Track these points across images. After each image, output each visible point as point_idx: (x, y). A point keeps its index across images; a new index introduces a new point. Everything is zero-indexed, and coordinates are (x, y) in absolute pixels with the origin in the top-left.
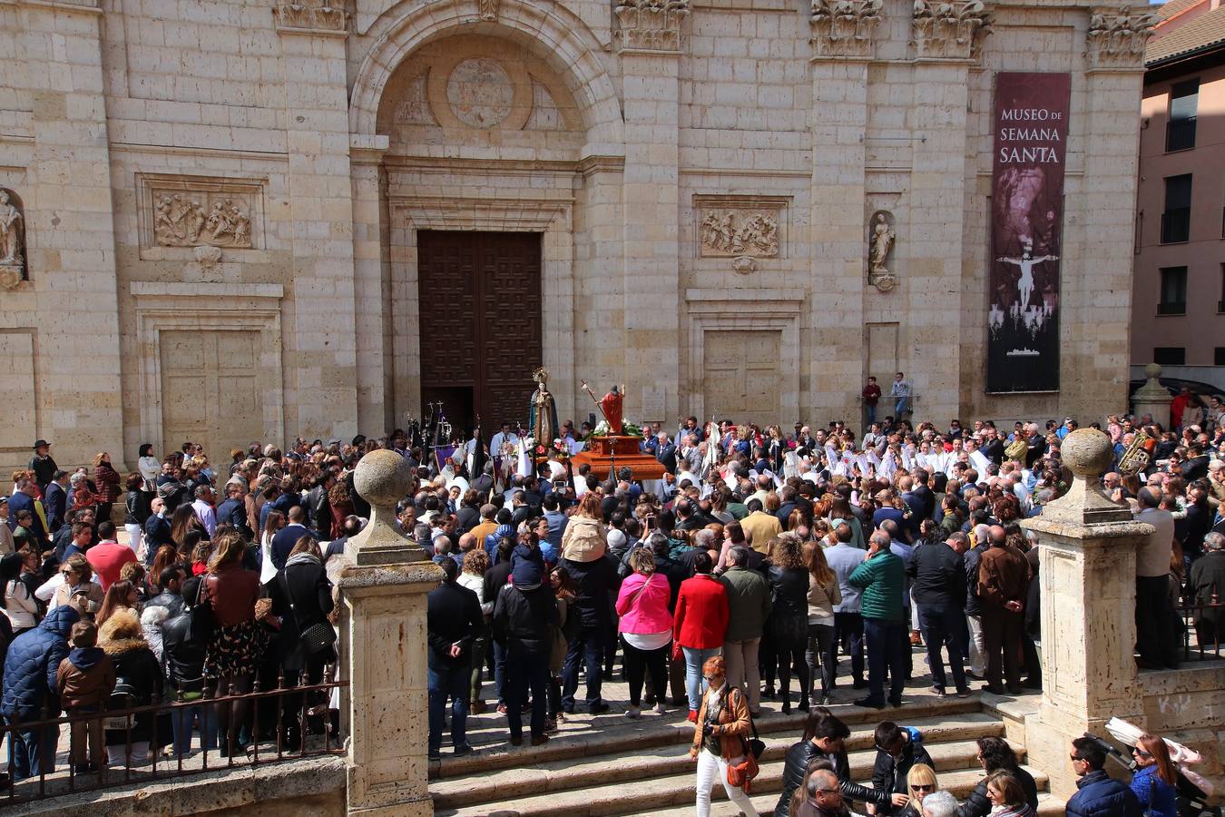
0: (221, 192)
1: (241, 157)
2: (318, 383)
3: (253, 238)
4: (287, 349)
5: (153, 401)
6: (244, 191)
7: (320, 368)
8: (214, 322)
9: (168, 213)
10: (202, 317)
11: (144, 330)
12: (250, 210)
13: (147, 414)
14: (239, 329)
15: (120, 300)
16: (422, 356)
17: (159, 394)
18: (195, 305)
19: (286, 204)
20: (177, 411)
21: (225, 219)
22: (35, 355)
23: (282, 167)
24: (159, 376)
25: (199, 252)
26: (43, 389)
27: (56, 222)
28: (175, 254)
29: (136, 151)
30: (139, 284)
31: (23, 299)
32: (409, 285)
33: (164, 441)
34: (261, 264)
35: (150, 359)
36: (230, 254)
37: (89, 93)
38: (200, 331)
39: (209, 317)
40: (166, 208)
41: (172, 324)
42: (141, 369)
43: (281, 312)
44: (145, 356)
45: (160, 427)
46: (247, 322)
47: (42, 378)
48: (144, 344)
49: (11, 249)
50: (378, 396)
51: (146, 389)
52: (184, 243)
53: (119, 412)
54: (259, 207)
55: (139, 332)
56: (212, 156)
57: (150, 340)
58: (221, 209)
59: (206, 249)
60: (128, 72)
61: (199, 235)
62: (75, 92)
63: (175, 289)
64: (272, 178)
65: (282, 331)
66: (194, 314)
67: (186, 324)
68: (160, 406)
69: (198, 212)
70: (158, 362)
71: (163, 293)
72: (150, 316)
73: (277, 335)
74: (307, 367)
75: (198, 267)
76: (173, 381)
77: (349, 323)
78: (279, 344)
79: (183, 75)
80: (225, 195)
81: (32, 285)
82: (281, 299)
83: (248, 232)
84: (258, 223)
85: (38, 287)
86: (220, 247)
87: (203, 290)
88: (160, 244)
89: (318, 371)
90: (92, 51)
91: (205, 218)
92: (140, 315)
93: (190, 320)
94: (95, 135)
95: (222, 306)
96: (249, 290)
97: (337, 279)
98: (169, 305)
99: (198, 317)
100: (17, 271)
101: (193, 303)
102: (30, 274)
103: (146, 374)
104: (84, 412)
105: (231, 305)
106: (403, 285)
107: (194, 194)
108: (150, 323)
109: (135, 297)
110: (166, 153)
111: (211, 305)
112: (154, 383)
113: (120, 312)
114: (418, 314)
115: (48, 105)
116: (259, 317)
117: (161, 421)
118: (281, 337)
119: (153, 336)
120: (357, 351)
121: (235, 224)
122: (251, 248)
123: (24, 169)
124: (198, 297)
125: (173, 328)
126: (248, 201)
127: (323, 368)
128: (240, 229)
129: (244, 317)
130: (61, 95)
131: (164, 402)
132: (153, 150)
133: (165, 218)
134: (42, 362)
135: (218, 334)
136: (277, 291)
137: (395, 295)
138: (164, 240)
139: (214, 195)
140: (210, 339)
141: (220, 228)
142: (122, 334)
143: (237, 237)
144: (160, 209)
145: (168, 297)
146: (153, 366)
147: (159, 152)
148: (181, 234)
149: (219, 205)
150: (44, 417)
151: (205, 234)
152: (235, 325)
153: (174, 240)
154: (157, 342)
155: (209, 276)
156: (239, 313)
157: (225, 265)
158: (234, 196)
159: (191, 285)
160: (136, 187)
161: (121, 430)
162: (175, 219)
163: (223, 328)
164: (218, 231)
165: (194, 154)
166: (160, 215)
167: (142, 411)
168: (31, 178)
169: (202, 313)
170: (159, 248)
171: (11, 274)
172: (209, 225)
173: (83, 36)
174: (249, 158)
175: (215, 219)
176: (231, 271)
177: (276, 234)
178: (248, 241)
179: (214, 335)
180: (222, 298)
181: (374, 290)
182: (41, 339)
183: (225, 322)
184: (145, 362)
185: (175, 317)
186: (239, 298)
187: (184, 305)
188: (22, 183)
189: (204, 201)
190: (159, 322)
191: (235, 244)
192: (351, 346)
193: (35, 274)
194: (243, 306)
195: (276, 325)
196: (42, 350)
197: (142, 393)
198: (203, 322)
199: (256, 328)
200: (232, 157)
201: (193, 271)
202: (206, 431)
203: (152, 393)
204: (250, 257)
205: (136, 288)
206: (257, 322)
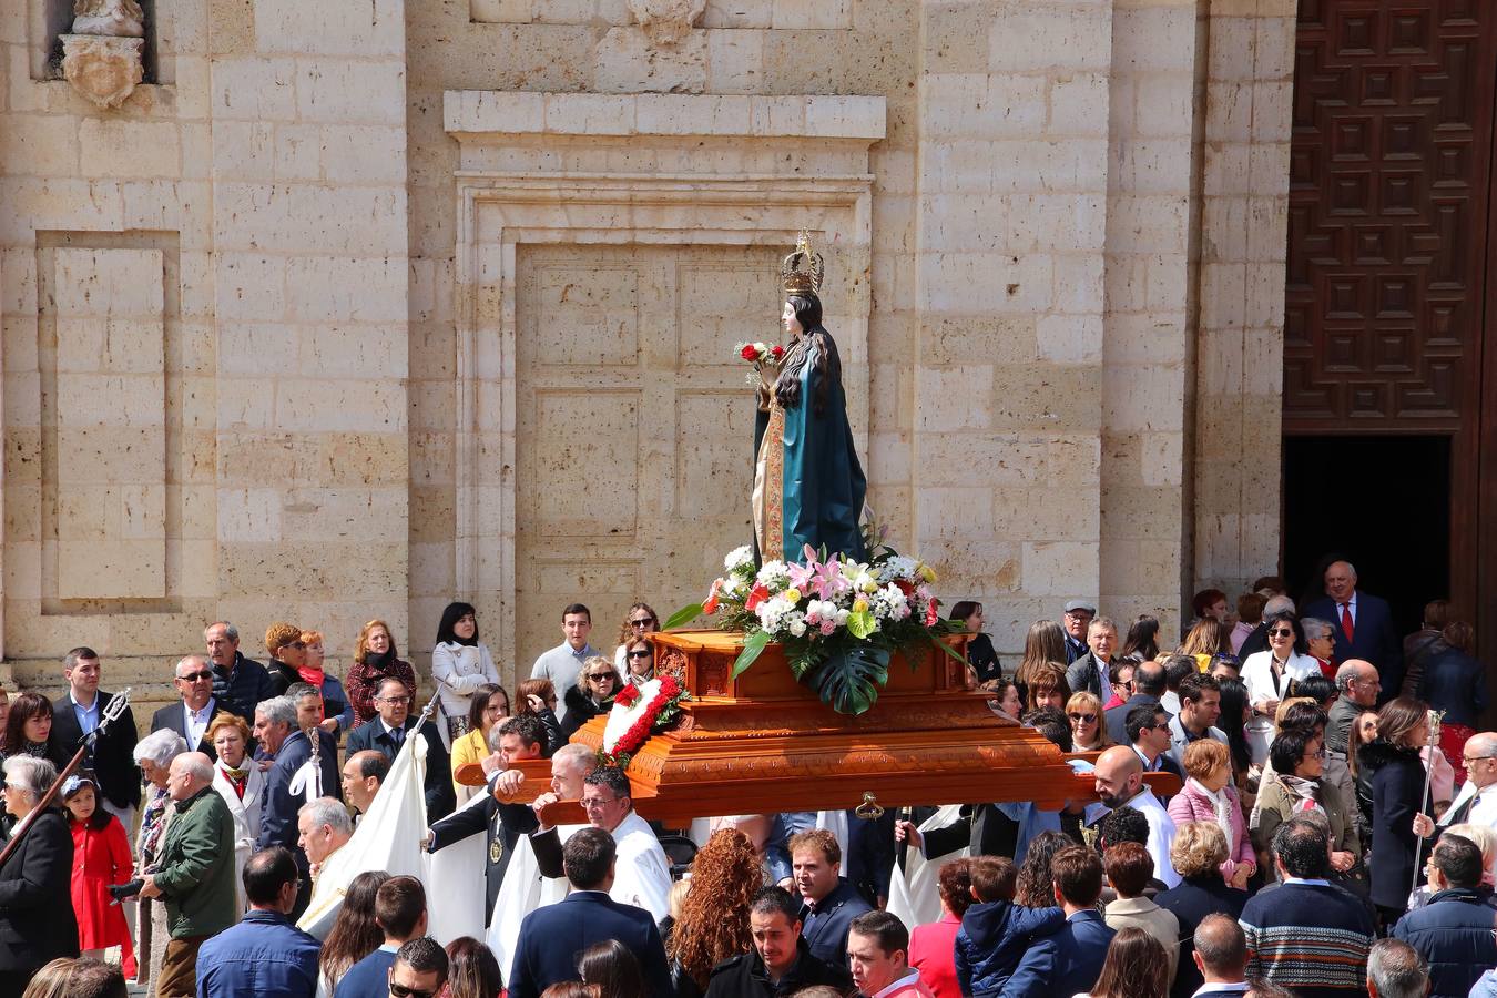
2: (981, 417)
4: (885, 305)
5: (490, 465)
7: (987, 370)
8: (674, 218)
10: (641, 203)
11: (476, 242)
13: (476, 503)
14: (745, 240)
15: (414, 150)
16: (1289, 331)
17: (510, 443)
18: (621, 165)
20: (559, 498)
22: (168, 316)
24: (510, 386)
26: (188, 421)
30: (470, 97)
31: (143, 140)
32: (1263, 92)
34: (822, 32)
35: (488, 336)
38: (632, 247)
39: (661, 203)
41: (554, 225)
42: (464, 366)
43: (874, 186)
44: (475, 326)
46: (772, 220)
47: (188, 386)
48: (475, 287)
50: (1162, 464)
51: (476, 427)
53: (401, 496)
55: (461, 252)
57: (491, 276)
63: (570, 114)
65: (874, 250)
66: (621, 193)
67: (593, 224)
68: (511, 479)
70: (510, 343)
71: (537, 127)
72: (495, 200)
73: (858, 264)
74: (947, 365)
75: (637, 43)
76: (549, 403)
77: (1086, 222)
78: (864, 290)
81: (168, 99)
82: (875, 147)
85: (186, 106)
87: (650, 117)
89: (980, 379)
92: (465, 193)
93: (606, 211)
95: (701, 166)
96: (784, 118)
97: (1057, 76)
98: (549, 163)
99: (631, 203)
100: (129, 51)
101: (617, 158)
102: (163, 63)
103: (476, 379)
104: (302, 497)
105: (728, 165)
106: (1244, 95)
108: (493, 219)
109: (454, 140)
111: (671, 164)
112: (498, 411)
113: (411, 188)
114: (1286, 189)
116: (806, 204)
117: (510, 527)
118: (870, 270)
119: (498, 263)
120: (1107, 313)
124: (634, 139)
125: (555, 237)
127: (1000, 369)
129: (762, 204)
131: (521, 471)
134: (190, 338)
135: (684, 256)
136: (865, 118)
137: (1214, 131)
140: (660, 271)
142: (416, 255)
145: (547, 138)
146: (493, 354)
150: (192, 506)
152: (734, 228)
154: (511, 281)
155: (668, 75)
156: (752, 192)
157: (717, 38)
159: (615, 102)
161: (402, 552)
163: (698, 238)
167: (464, 493)
169: (644, 192)
171: (115, 62)
176: (732, 54)
179: (670, 261)
180: (702, 142)
181: (1170, 111)
182: (191, 267)
183: (706, 218)
184: (475, 342)
185: (564, 202)
186: (752, 143)
187: (592, 162)
190: (517, 217)
192: (1086, 296)
193: (177, 63)
194: (764, 166)
195: (856, 230)
196: (190, 303)
197: (463, 440)
198: (643, 217)
201: (622, 57)
202: (637, 562)
203: (490, 440)
205: (460, 111)
206: (798, 219)
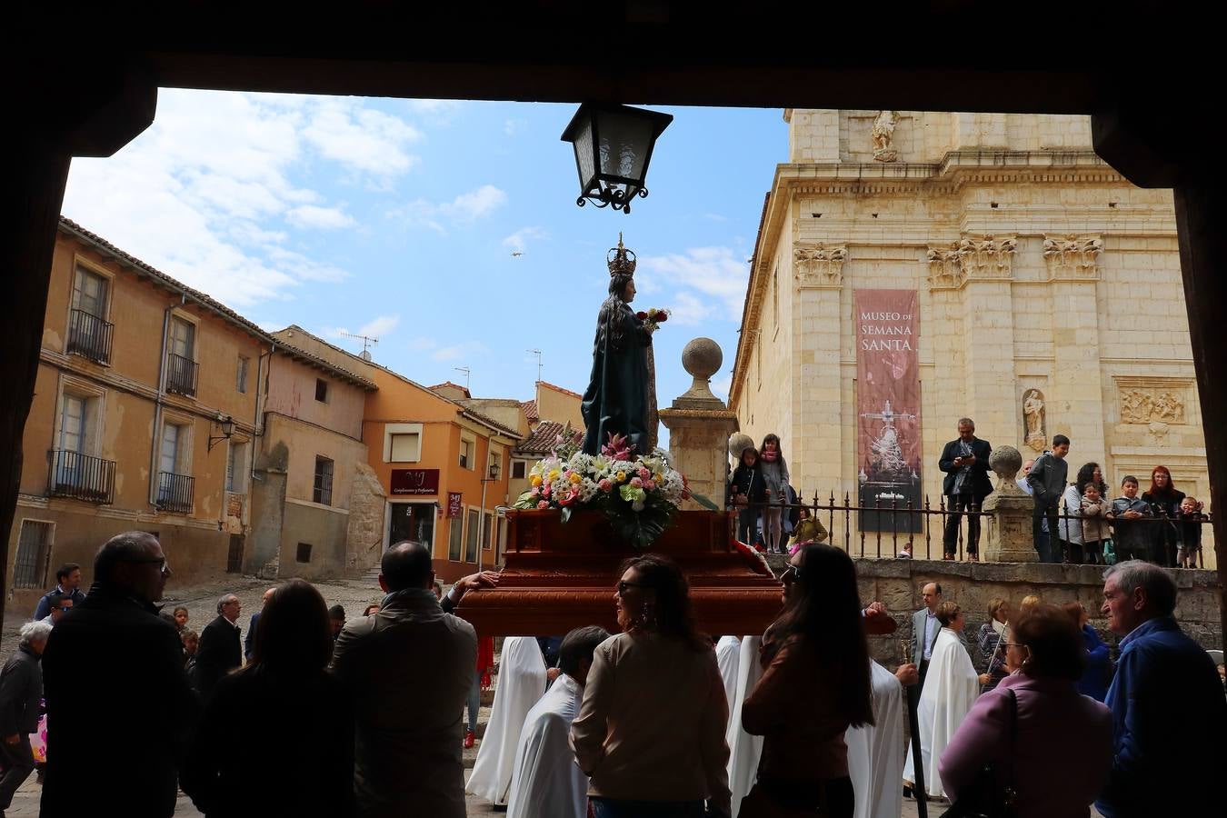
0: (1164, 388)
1: (1180, 364)
3: (1185, 417)
6: (1180, 386)
9: (1130, 402)
12: (1184, 399)
15: (1106, 458)
21: (1167, 405)
25: (1152, 426)
27: (1068, 408)
28: (1135, 429)
29: (1114, 363)
30: (1117, 447)
34: (1194, 435)
36: (1173, 428)
37: (1089, 328)
40: (1129, 399)
46: (1187, 475)
49: (1039, 426)
52: (1141, 421)
54: (1190, 397)
56: (1161, 363)
58: (1164, 398)
59: (1156, 425)
60: (1108, 315)
61: (1151, 416)
62: (1081, 328)
63: (1140, 451)
69: (1150, 401)
71: (1132, 453)
75: (1153, 437)
79: (1141, 314)
80: (1167, 390)
83: (1182, 414)
84: (1190, 408)
86: (1166, 424)
88: (1125, 422)
90: (1091, 303)
91: (1154, 405)
94: (1092, 353)
96: (1190, 452)
98: (1135, 462)
101: (1150, 460)
105: (1176, 462)
107: (1145, 390)
109: (1113, 456)
110: (1132, 363)
115: (1064, 337)
116: (1195, 471)
121: (1174, 408)
122: (1186, 424)
123: (1046, 376)
124: (1155, 457)
126: (1182, 393)
128: (1178, 411)
129: (1184, 471)
130: (1073, 330)
132: (1124, 361)
133: (1128, 405)
138: (1128, 420)
139: (1159, 390)
141: (1166, 410)
143: (1176, 417)
144: (1125, 400)
147: (1128, 363)
148: (1138, 416)
149: (1163, 396)
151: (1155, 415)
153: (1134, 420)
155: (1160, 442)
156: (1183, 468)
157: (1170, 435)
158: (1172, 390)
159: (1150, 448)
160: (1113, 385)
162: (1135, 406)
164: (1164, 413)
165: (1150, 363)
166: (1125, 403)
168: (1051, 381)
170: (1125, 425)
172: (1158, 409)
173: (1087, 295)
175: (1162, 405)
176: (1175, 439)
178: (1182, 419)
180: (1170, 457)
186: (1182, 457)
188: (1045, 386)
189: (1153, 394)
191: (1174, 422)
194: (1185, 463)
199: (1193, 479)
200: (1173, 364)
201: (1150, 439)
205: (1115, 450)
206: (1195, 475)
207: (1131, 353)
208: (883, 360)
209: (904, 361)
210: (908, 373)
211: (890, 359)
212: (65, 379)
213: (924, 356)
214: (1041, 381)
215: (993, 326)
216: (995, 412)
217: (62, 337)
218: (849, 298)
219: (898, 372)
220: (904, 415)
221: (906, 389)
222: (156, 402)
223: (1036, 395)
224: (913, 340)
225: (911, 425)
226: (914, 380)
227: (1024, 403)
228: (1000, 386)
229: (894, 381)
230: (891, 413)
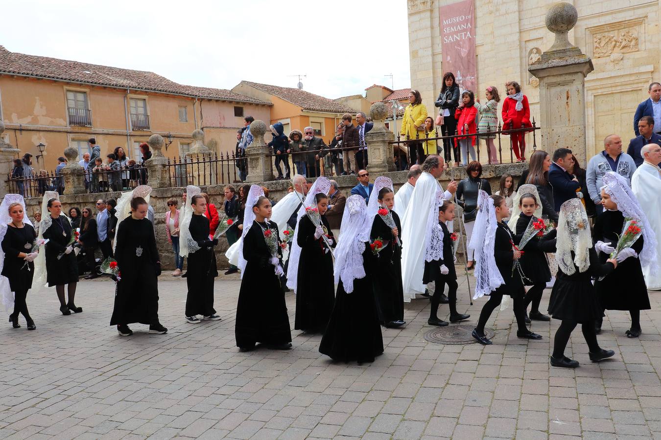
0: (624, 28)
1: (634, 9)
3: (639, 46)
5: (591, 127)
6: (635, 24)
8: (619, 88)
9: (599, 43)
10: (613, 86)
11: (587, 96)
12: (639, 33)
14: (631, 90)
17: (593, 124)
18: (609, 81)
19: (657, 25)
20: (601, 131)
21: (625, 40)
23: (654, 8)
24: (593, 116)
25: (613, 57)
28: (602, 61)
29: (586, 19)
33: (596, 145)
34: (643, 57)
35: (589, 109)
36: (627, 55)
38: (613, 93)
39: (617, 86)
40: (599, 41)
41: (600, 92)
43: (652, 78)
45: (594, 138)
46: (636, 86)
48: (587, 102)
51: (588, 122)
52: (606, 55)
54: (642, 31)
56: (620, 12)
57: (590, 100)
58: (624, 36)
59: (616, 55)
61: (613, 50)
63: (601, 76)
64: (650, 16)
67: (606, 91)
68: (594, 129)
69: (613, 40)
70: (593, 109)
71: (595, 78)
72: (589, 90)
75: (612, 64)
76: (600, 117)
80: (626, 29)
82: (652, 72)
83: (637, 44)
84: (642, 39)
86: (623, 53)
87: (614, 74)
88: (596, 58)
91: (616, 41)
92: (585, 89)
93: (607, 89)
95: (622, 80)
96: (636, 70)
98: (598, 83)
99: (611, 87)
103: (588, 115)
105: (627, 79)
107: (611, 32)
108: (590, 92)
110: (599, 16)
111: (617, 80)
116: (641, 83)
117: (594, 136)
121: (631, 41)
122: (638, 51)
123: (542, 38)
124: (611, 78)
125: (600, 94)
126: (637, 29)
128: (633, 43)
129: (633, 84)
132: (593, 16)
133: (598, 46)
135: (621, 94)
136: (650, 68)
138: (597, 55)
139: (621, 30)
140: (617, 96)
141: (623, 44)
143: (631, 47)
144: (596, 42)
145: (597, 79)
146: (591, 111)
147: (596, 17)
148: (605, 51)
149: (623, 34)
151: (616, 48)
152: (629, 88)
153: (602, 54)
154: (593, 101)
155: (617, 68)
156: (631, 82)
157: (624, 61)
158: (630, 28)
159: (608, 73)
160: (585, 34)
162: (602, 45)
163: (623, 90)
164: (621, 46)
165: (612, 13)
166: (596, 45)
168: (545, 41)
172: (618, 44)
174: (638, 8)
175: (621, 41)
176: (628, 63)
177: (651, 41)
178: (636, 48)
179: (619, 94)
180: (623, 76)
183: (624, 87)
185: (601, 88)
186: (631, 75)
187: (604, 82)
188: (541, 44)
189: (616, 34)
190: (594, 91)
191: (630, 51)
194: (633, 78)
198: (614, 89)
199: (639, 88)
200: (629, 10)
201: (609, 66)
203: (590, 123)
204: (637, 55)
206: (640, 85)
207: (597, 9)
208: (456, 47)
209: (467, 45)
210: (469, 51)
211: (459, 45)
212: (71, 136)
213: (479, 40)
214: (540, 42)
215: (507, 13)
216: (508, 68)
217: (65, 120)
218: (436, 14)
219: (464, 52)
220: (468, 78)
221: (469, 61)
222: (127, 135)
223: (535, 52)
224: (473, 31)
225: (472, 83)
226: (473, 55)
227: (529, 57)
228: (510, 51)
229: (462, 58)
230: (461, 78)
